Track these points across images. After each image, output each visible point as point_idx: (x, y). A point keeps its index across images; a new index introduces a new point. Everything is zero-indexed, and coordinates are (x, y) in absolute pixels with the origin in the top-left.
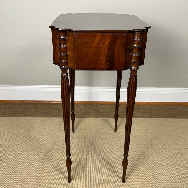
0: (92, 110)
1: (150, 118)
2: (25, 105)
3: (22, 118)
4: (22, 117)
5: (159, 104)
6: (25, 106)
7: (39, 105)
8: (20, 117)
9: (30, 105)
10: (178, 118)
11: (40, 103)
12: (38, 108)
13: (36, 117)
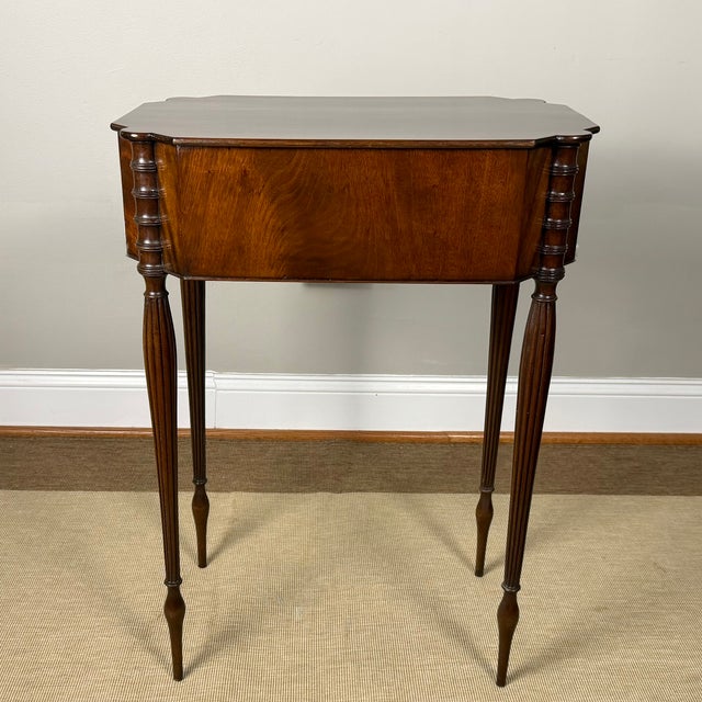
0: (323, 465)
1: (545, 493)
2: (70, 445)
3: (60, 494)
4: (57, 488)
5: (577, 439)
6: (69, 448)
7: (123, 445)
8: (47, 489)
9: (87, 445)
10: (650, 494)
11: (124, 435)
12: (119, 454)
13: (109, 490)
